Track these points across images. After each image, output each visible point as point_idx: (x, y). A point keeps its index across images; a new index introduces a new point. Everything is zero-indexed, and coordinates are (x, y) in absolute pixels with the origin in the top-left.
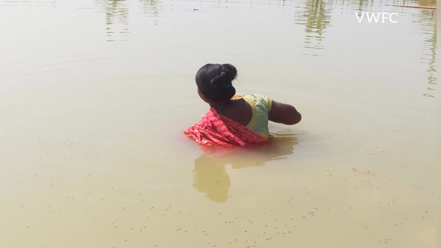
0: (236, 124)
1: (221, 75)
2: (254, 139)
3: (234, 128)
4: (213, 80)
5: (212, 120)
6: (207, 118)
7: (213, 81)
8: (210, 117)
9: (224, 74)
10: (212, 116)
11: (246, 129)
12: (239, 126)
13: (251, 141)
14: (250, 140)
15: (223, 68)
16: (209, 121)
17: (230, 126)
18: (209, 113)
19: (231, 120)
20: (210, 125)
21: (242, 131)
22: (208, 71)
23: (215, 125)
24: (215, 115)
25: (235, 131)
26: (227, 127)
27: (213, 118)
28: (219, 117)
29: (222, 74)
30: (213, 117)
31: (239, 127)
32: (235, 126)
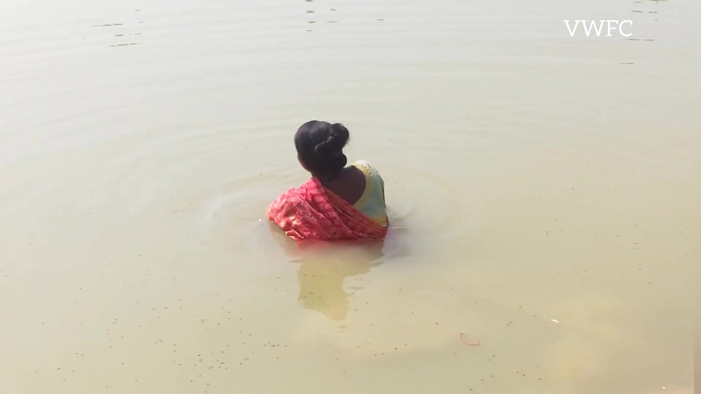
0: (342, 202)
1: (328, 141)
2: (364, 225)
3: (340, 208)
4: (316, 147)
5: (314, 193)
6: (307, 190)
7: (318, 147)
8: (312, 189)
9: (331, 139)
10: (313, 188)
11: (354, 211)
12: (346, 205)
13: (361, 227)
14: (358, 226)
15: (331, 131)
16: (309, 193)
17: (335, 204)
18: (310, 183)
19: (336, 196)
20: (310, 199)
21: (350, 213)
22: (312, 131)
23: (317, 201)
24: (318, 187)
25: (341, 212)
26: (332, 205)
27: (314, 192)
28: (323, 191)
29: (329, 139)
30: (315, 190)
31: (346, 207)
32: (340, 205)
